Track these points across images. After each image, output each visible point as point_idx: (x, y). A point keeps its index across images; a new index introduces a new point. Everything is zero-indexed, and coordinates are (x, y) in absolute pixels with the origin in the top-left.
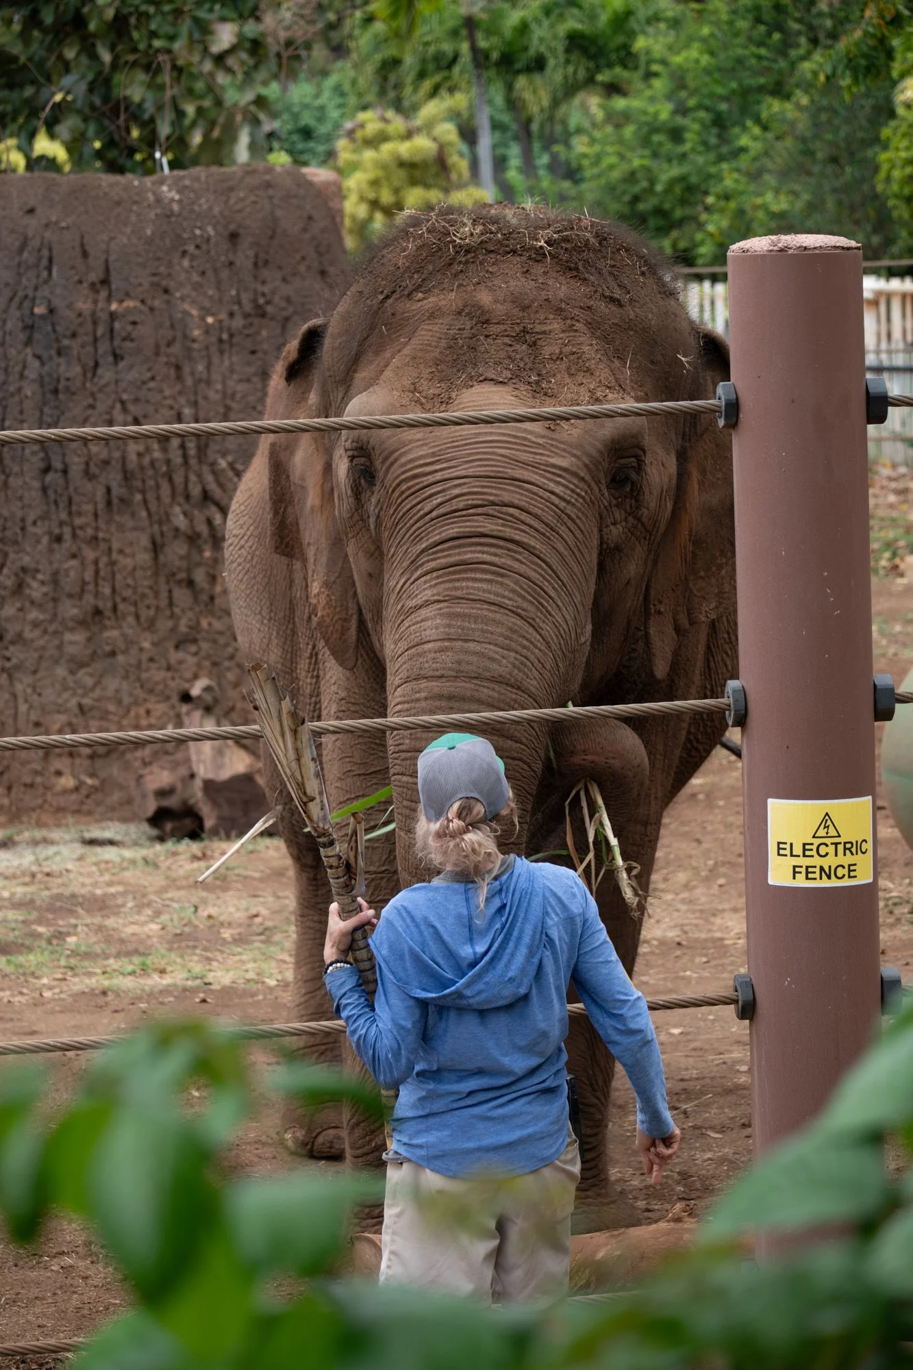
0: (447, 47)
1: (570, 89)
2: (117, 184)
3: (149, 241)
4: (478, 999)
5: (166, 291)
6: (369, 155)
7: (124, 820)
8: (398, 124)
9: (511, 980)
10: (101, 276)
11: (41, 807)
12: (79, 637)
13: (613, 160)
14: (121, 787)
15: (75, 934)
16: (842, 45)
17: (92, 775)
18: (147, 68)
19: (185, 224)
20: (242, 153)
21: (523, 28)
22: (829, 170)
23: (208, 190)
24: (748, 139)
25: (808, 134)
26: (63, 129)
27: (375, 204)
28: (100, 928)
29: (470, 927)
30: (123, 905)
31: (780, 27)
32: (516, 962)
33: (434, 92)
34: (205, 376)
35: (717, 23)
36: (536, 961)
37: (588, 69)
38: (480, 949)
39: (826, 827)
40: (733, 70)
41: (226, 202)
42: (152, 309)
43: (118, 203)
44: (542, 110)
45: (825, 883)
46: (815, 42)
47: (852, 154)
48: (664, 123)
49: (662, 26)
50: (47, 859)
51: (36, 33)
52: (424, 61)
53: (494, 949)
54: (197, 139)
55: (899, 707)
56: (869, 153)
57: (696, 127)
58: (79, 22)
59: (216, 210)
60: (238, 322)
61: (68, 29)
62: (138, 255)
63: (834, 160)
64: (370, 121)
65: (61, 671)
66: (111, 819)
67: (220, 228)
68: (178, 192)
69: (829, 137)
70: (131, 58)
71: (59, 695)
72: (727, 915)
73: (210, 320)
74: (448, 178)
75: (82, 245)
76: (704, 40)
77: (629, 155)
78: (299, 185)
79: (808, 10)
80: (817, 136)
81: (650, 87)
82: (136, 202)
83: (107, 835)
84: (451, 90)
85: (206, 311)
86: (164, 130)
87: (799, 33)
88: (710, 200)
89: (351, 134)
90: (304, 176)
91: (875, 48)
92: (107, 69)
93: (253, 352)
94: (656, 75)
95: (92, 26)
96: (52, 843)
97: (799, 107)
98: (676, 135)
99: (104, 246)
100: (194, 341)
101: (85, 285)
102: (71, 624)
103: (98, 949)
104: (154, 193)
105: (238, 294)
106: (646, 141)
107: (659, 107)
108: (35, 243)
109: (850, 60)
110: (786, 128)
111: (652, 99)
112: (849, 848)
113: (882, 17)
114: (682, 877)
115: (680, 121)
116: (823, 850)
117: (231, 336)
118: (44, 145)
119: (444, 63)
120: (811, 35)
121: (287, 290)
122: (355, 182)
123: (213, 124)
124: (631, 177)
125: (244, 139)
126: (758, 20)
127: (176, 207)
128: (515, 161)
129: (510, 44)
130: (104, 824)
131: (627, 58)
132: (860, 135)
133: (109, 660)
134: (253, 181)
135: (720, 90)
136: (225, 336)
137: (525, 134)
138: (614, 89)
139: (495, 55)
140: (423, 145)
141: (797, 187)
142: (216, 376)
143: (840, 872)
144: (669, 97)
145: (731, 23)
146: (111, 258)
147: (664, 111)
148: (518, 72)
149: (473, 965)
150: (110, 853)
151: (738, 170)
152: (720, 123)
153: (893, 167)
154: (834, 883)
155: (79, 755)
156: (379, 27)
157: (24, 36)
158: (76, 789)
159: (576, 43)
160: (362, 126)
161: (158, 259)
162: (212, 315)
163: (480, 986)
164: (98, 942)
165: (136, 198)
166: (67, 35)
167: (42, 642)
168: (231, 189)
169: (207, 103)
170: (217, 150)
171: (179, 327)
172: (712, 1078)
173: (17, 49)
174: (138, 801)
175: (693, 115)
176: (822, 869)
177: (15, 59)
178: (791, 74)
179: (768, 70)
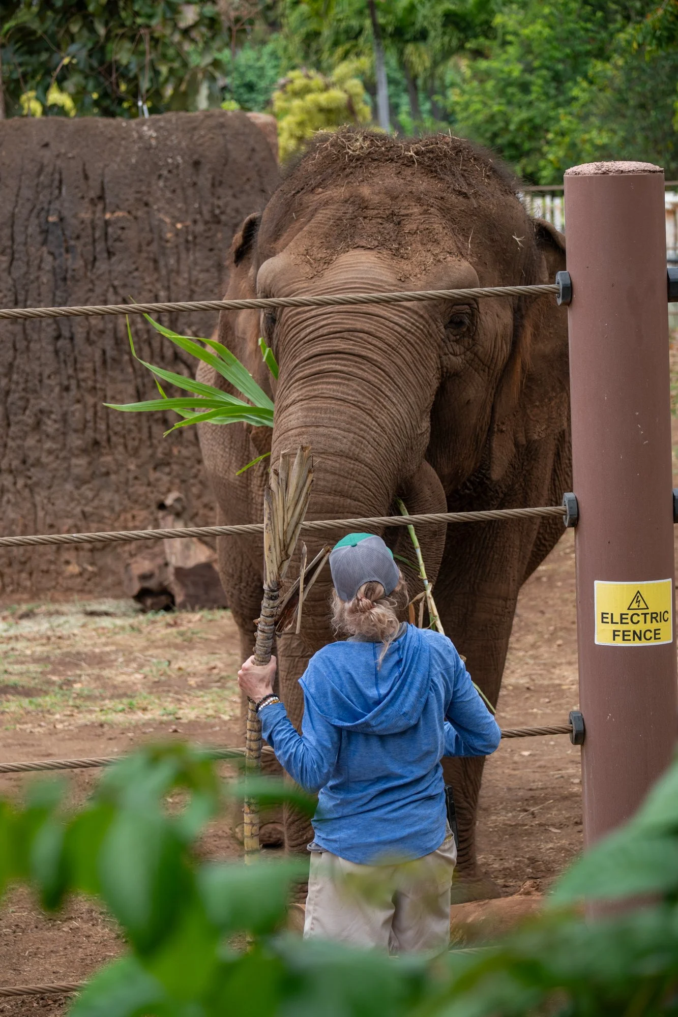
0: (354, 23)
1: (447, 54)
2: (110, 125)
3: (134, 168)
4: (380, 727)
5: (146, 204)
6: (296, 103)
7: (116, 597)
8: (318, 80)
9: (405, 714)
10: (98, 193)
11: (54, 587)
12: (82, 461)
13: (478, 106)
14: (114, 573)
15: (80, 682)
16: (649, 20)
17: (92, 564)
18: (132, 39)
19: (161, 154)
20: (202, 102)
21: (412, 8)
22: (639, 113)
23: (177, 129)
24: (579, 91)
25: (623, 87)
26: (70, 85)
27: (301, 139)
28: (99, 678)
29: (376, 674)
30: (116, 660)
31: (602, 8)
32: (409, 701)
33: (345, 56)
34: (175, 267)
35: (555, 5)
36: (423, 700)
37: (459, 39)
38: (383, 691)
39: (638, 602)
40: (567, 39)
41: (191, 138)
42: (136, 218)
43: (111, 139)
44: (425, 69)
45: (637, 643)
46: (628, 18)
47: (656, 102)
48: (516, 79)
49: (515, 6)
50: (59, 626)
51: (49, 13)
52: (337, 33)
53: (393, 691)
54: (169, 91)
56: (669, 101)
57: (540, 82)
58: (81, 5)
59: (184, 144)
60: (200, 227)
61: (73, 10)
62: (125, 177)
63: (642, 106)
64: (298, 78)
65: (69, 487)
66: (106, 597)
67: (186, 158)
68: (156, 131)
69: (638, 89)
70: (120, 31)
71: (68, 505)
72: (564, 667)
73: (179, 226)
74: (356, 120)
75: (84, 170)
76: (545, 17)
77: (490, 102)
78: (245, 126)
80: (630, 89)
81: (505, 52)
82: (124, 139)
83: (104, 608)
84: (358, 55)
85: (176, 219)
86: (145, 85)
87: (616, 12)
88: (550, 136)
89: (283, 87)
90: (249, 118)
91: (673, 22)
92: (102, 40)
93: (211, 250)
94: (510, 43)
95: (91, 8)
96: (63, 614)
97: (616, 67)
98: (525, 88)
99: (100, 171)
100: (167, 241)
101: (87, 200)
102: (76, 452)
103: (97, 693)
104: (138, 132)
105: (200, 207)
106: (502, 93)
107: (511, 67)
108: (49, 169)
109: (655, 32)
110: (607, 82)
111: (507, 61)
112: (655, 617)
114: (530, 639)
115: (528, 77)
116: (635, 619)
117: (195, 237)
118: (55, 96)
119: (353, 35)
120: (625, 14)
121: (236, 203)
122: (286, 123)
123: (180, 80)
124: (491, 119)
125: (204, 91)
126: (586, 2)
127: (154, 142)
128: (405, 108)
129: (401, 20)
130: (101, 600)
131: (488, 30)
132: (662, 87)
133: (104, 479)
134: (211, 122)
135: (558, 55)
136: (190, 238)
137: (413, 87)
138: (478, 54)
139: (390, 29)
140: (337, 95)
141: (615, 126)
142: (183, 268)
143: (648, 635)
144: (519, 60)
145: (565, 4)
146: (106, 180)
147: (516, 70)
148: (407, 41)
149: (378, 702)
150: (106, 622)
151: (571, 114)
152: (557, 78)
154: (644, 643)
155: (83, 549)
156: (304, 8)
157: (41, 15)
158: (81, 574)
159: (451, 19)
160: (291, 81)
161: (141, 181)
162: (181, 222)
163: (382, 718)
164: (97, 688)
165: (124, 135)
166: (73, 15)
167: (54, 465)
168: (195, 129)
169: (176, 65)
170: (184, 100)
171: (156, 231)
172: (553, 788)
173: (35, 25)
174: (126, 583)
175: (537, 73)
176: (635, 632)
177: (34, 33)
178: (610, 43)
179: (593, 39)
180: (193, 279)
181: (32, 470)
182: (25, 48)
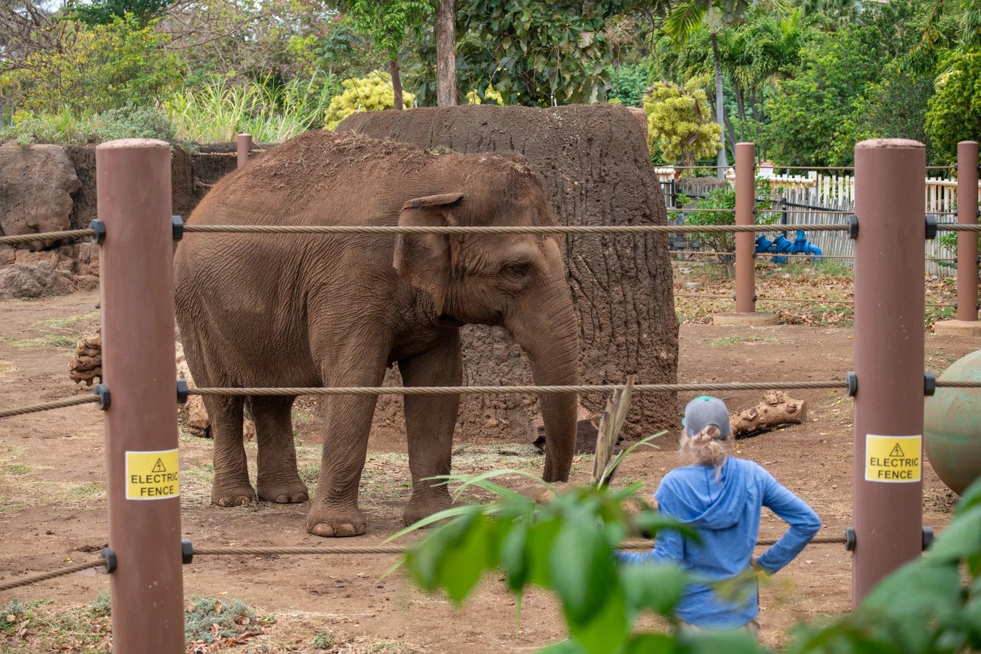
0: (701, 50)
1: (766, 73)
2: (530, 111)
3: (547, 141)
4: (713, 523)
5: (554, 168)
6: (659, 104)
7: (522, 443)
8: (675, 88)
9: (730, 514)
11: (478, 434)
12: (502, 346)
13: (787, 111)
14: (521, 426)
16: (910, 54)
17: (505, 419)
18: (546, 55)
19: (565, 133)
20: (593, 99)
21: (742, 41)
23: (577, 116)
24: (857, 103)
25: (889, 101)
26: (501, 86)
27: (661, 129)
29: (708, 487)
31: (874, 45)
32: (733, 505)
33: (693, 74)
34: (572, 212)
35: (842, 42)
36: (743, 505)
37: (774, 64)
38: (714, 497)
39: (897, 451)
40: (850, 67)
41: (587, 122)
42: (546, 177)
43: (531, 121)
44: (749, 85)
45: (895, 480)
46: (893, 53)
47: (912, 112)
48: (814, 93)
49: (814, 42)
50: (481, 461)
51: (489, 36)
52: (688, 57)
53: (721, 497)
54: (570, 93)
55: (937, 389)
56: (921, 112)
57: (830, 96)
58: (511, 30)
59: (581, 126)
60: (591, 185)
61: (506, 33)
62: (540, 148)
63: (902, 115)
64: (661, 86)
65: (491, 364)
66: (514, 442)
67: (583, 136)
68: (562, 116)
69: (900, 103)
70: (538, 49)
71: (490, 376)
72: (837, 503)
73: (576, 183)
74: (700, 118)
75: (511, 142)
76: (835, 51)
77: (794, 109)
78: (625, 115)
79: (890, 37)
80: (894, 102)
81: (806, 74)
82: (540, 121)
83: (512, 450)
84: (703, 72)
85: (574, 179)
86: (554, 87)
87: (885, 49)
88: (836, 134)
89: (650, 93)
90: (628, 110)
91: (927, 56)
92: (525, 55)
93: (598, 201)
94: (810, 68)
95: (518, 33)
96: (484, 453)
97: (884, 86)
98: (819, 100)
99: (522, 143)
100: (567, 194)
102: (498, 339)
104: (549, 117)
105: (591, 170)
106: (803, 103)
107: (811, 85)
108: (486, 141)
109: (913, 62)
110: (877, 98)
111: (808, 81)
112: (908, 462)
113: (931, 39)
114: (814, 483)
115: (821, 92)
116: (895, 463)
117: (587, 192)
118: (490, 94)
119: (699, 58)
120: (891, 50)
121: (618, 169)
122: (652, 118)
123: (579, 84)
124: (795, 121)
125: (595, 93)
126: (863, 41)
127: (560, 124)
128: (734, 111)
129: (733, 50)
130: (511, 444)
131: (794, 58)
132: (917, 102)
133: (517, 359)
134: (600, 112)
135: (842, 77)
136: (583, 192)
137: (740, 96)
138: (788, 75)
139: (726, 55)
140: (687, 100)
142: (577, 213)
143: (903, 475)
144: (816, 80)
145: (850, 42)
146: (526, 150)
147: (814, 87)
148: (738, 64)
149: (710, 505)
150: (514, 459)
151: (851, 119)
152: (842, 94)
153: (933, 120)
154: (900, 481)
155: (499, 408)
156: (667, 38)
157: (483, 36)
158: (497, 425)
159: (768, 50)
160: (656, 89)
161: (550, 151)
162: (578, 180)
163: (714, 516)
165: (540, 119)
166: (505, 36)
167: (482, 348)
168: (589, 116)
169: (577, 74)
170: (581, 97)
171: (559, 187)
172: (827, 587)
173: (478, 43)
174: (529, 432)
175: (827, 89)
176: (894, 473)
177: (477, 49)
178: (881, 70)
179: (869, 67)
180: (585, 220)
181: (466, 351)
182: (471, 59)
